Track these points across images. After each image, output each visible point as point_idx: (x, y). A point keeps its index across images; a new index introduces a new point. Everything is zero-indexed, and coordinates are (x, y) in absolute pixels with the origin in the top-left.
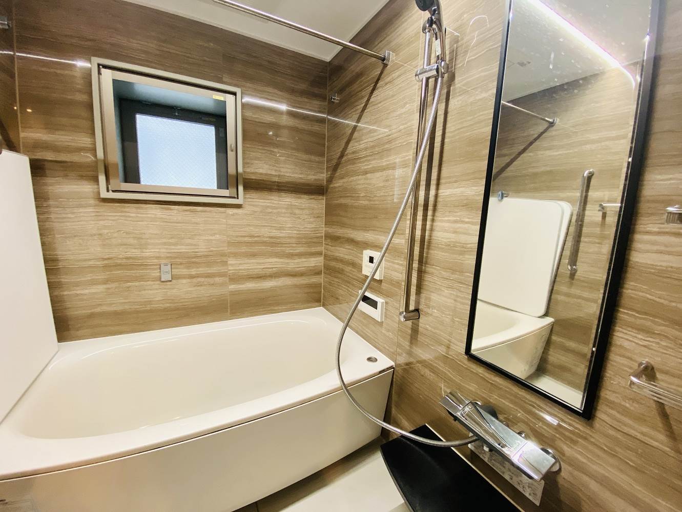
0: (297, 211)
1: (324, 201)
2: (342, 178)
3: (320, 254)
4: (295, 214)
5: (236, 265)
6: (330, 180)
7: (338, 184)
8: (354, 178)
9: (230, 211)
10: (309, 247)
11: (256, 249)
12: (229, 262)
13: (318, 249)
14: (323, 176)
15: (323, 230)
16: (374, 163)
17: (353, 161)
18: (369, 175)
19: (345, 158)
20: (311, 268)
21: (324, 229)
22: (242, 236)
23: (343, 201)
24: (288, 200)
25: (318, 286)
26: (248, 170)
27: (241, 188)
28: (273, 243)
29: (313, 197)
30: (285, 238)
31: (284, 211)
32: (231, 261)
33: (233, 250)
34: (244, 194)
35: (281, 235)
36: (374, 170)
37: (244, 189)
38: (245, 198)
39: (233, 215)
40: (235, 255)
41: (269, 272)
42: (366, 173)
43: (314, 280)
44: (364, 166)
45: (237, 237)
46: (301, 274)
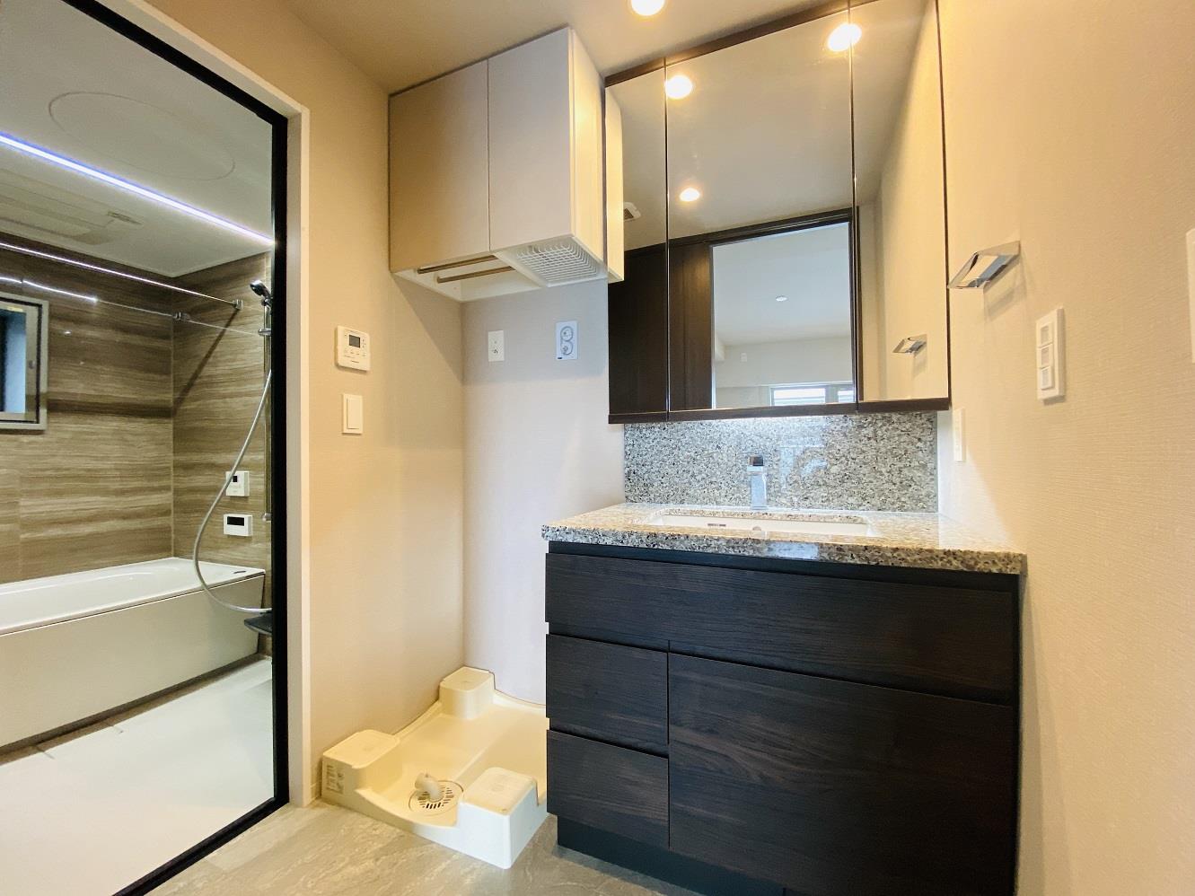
0: (129, 437)
1: (171, 426)
2: (196, 400)
3: (167, 489)
4: (126, 441)
5: (31, 507)
6: (179, 401)
7: (189, 406)
8: (212, 401)
9: (25, 439)
10: (149, 481)
11: (62, 485)
12: (22, 504)
13: (164, 483)
14: (169, 397)
15: (170, 458)
16: (232, 389)
17: (210, 384)
18: (228, 400)
19: (198, 381)
20: (153, 508)
21: (172, 458)
22: (42, 470)
23: (197, 424)
24: (115, 424)
25: (167, 530)
26: (54, 389)
27: (43, 412)
28: (91, 476)
29: (153, 420)
30: (111, 469)
31: (109, 437)
32: (23, 502)
33: (26, 487)
34: (48, 418)
35: (105, 466)
36: (232, 396)
37: (48, 413)
38: (48, 423)
39: (30, 443)
40: (31, 494)
41: (84, 514)
42: (224, 397)
43: (159, 522)
44: (222, 390)
45: (35, 470)
46: (138, 515)
